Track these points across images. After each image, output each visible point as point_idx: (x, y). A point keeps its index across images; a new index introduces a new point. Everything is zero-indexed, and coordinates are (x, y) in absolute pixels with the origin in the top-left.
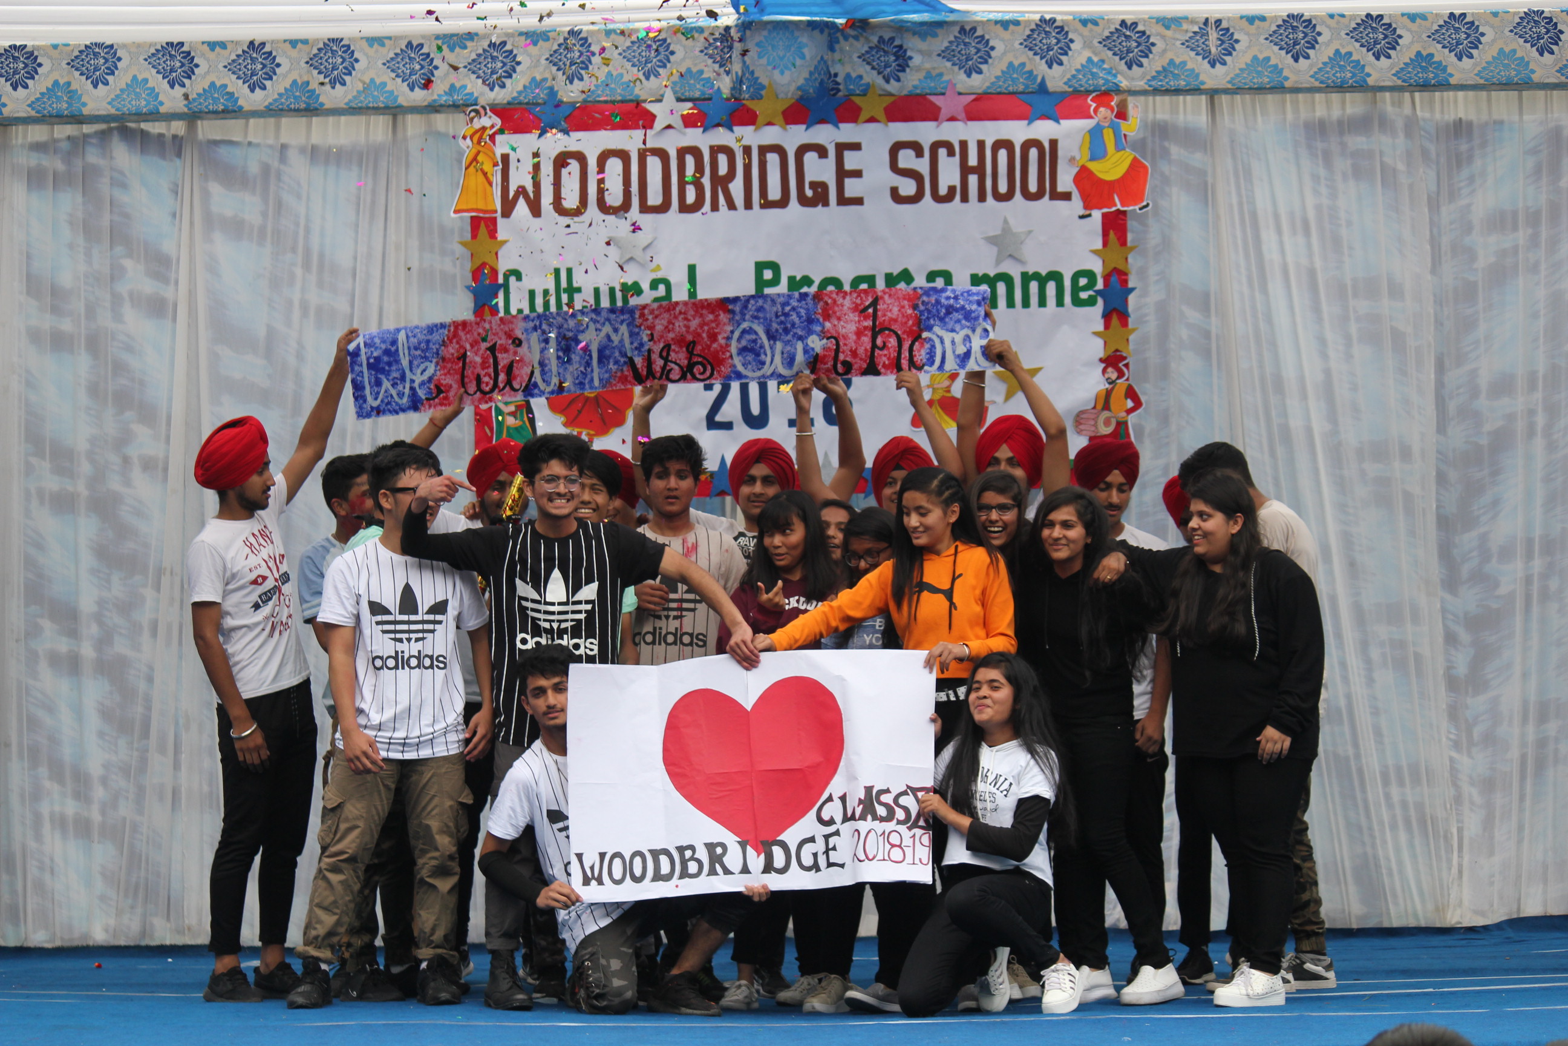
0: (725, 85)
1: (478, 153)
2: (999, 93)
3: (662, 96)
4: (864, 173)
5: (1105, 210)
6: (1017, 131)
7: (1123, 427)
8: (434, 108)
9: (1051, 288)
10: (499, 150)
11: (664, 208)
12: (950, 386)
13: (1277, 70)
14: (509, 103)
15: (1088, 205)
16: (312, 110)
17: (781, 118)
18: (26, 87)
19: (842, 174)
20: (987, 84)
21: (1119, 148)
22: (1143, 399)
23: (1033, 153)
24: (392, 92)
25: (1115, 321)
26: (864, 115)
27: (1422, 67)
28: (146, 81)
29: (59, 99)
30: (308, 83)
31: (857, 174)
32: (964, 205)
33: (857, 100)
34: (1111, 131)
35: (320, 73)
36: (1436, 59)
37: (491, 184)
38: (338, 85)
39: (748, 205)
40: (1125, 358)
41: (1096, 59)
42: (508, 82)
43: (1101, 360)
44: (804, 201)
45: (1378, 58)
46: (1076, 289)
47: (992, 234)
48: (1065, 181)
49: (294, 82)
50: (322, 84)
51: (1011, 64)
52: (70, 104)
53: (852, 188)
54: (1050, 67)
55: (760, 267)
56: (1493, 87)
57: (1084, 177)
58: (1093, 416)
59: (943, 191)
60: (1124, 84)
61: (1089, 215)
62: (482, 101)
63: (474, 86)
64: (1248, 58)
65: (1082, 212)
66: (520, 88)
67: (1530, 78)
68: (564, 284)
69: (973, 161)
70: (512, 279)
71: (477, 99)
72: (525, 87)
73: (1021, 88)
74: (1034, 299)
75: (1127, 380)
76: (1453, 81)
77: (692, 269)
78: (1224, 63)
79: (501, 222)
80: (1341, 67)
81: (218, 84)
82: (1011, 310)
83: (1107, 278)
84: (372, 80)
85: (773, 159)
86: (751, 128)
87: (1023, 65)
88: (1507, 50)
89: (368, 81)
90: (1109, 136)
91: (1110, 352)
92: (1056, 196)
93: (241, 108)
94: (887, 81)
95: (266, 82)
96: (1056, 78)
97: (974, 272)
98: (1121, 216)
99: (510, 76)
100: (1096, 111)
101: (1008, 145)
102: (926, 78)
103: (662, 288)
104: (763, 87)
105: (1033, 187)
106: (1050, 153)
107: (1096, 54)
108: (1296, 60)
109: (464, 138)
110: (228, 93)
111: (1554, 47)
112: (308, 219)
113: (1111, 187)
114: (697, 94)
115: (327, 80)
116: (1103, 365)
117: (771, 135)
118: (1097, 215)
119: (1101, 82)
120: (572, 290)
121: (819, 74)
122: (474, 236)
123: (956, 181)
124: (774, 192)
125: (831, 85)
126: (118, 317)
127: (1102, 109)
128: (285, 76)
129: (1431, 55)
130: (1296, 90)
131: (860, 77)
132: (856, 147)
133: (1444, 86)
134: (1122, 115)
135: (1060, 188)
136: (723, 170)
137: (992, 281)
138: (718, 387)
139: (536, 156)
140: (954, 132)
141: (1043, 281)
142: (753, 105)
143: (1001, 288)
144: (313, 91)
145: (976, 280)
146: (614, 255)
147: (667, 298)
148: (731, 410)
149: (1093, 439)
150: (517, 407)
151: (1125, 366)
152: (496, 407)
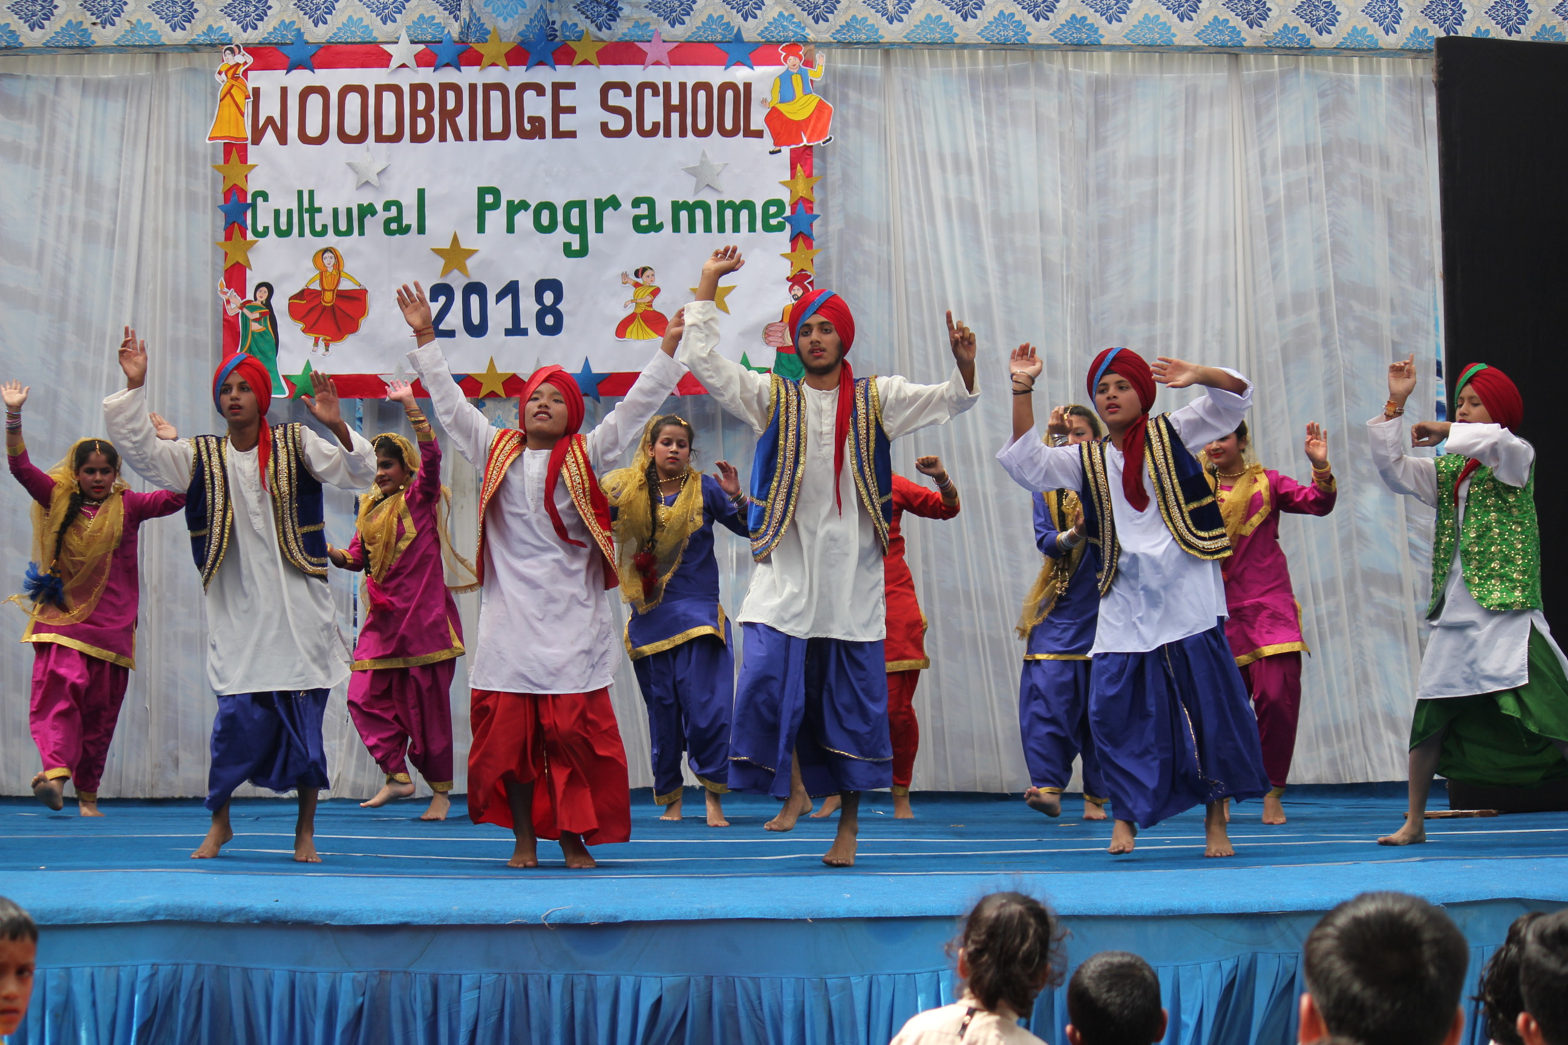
0: (454, 29)
1: (233, 86)
2: (700, 42)
3: (398, 38)
4: (578, 110)
5: (793, 146)
6: (715, 75)
8: (193, 47)
9: (744, 215)
10: (251, 85)
11: (397, 138)
12: (652, 301)
13: (948, 27)
14: (260, 43)
15: (779, 141)
16: (85, 48)
17: (503, 60)
19: (558, 110)
20: (689, 34)
21: (806, 92)
23: (730, 94)
24: (156, 32)
25: (801, 243)
26: (578, 58)
27: (1076, 28)
30: (81, 23)
31: (572, 110)
32: (667, 139)
33: (572, 44)
34: (799, 76)
35: (92, 14)
36: (1089, 21)
37: (242, 114)
38: (108, 25)
39: (473, 137)
40: (810, 277)
41: (786, 14)
42: (260, 24)
43: (788, 279)
44: (523, 134)
45: (1037, 20)
46: (766, 216)
47: (691, 165)
48: (758, 121)
49: (70, 22)
50: (94, 24)
51: (710, 16)
53: (566, 122)
54: (746, 19)
55: (482, 192)
56: (1139, 49)
57: (774, 117)
58: (780, 329)
59: (648, 126)
60: (811, 36)
61: (779, 151)
63: (231, 28)
64: (922, 16)
65: (773, 148)
66: (271, 29)
67: (1171, 41)
68: (306, 205)
69: (675, 100)
70: (260, 200)
71: (231, 39)
72: (275, 28)
73: (719, 38)
74: (729, 225)
76: (1103, 41)
77: (421, 193)
78: (901, 20)
79: (251, 148)
80: (1004, 26)
82: (708, 234)
83: (794, 207)
84: (139, 21)
85: (496, 96)
86: (477, 68)
87: (722, 17)
88: (1151, 15)
89: (134, 22)
90: (797, 81)
91: (796, 272)
92: (749, 133)
94: (600, 29)
95: (44, 22)
96: (751, 31)
97: (675, 199)
98: (808, 151)
99: (262, 19)
100: (786, 59)
101: (706, 87)
102: (634, 26)
103: (394, 210)
104: (488, 32)
105: (729, 125)
106: (744, 95)
107: (786, 10)
108: (965, 19)
109: (220, 73)
110: (11, 31)
111: (1193, 14)
112: (78, 145)
113: (799, 126)
114: (429, 38)
115: (99, 21)
116: (790, 282)
117: (494, 75)
118: (786, 151)
120: (314, 210)
121: (539, 21)
122: (227, 160)
123: (660, 118)
124: (496, 126)
125: (549, 32)
127: (791, 57)
128: (62, 17)
129: (1084, 18)
130: (964, 46)
131: (576, 25)
132: (571, 86)
133: (1095, 46)
134: (809, 63)
135: (753, 127)
136: (451, 105)
137: (691, 208)
138: (442, 299)
139: (284, 91)
140: (658, 74)
141: (737, 209)
142: (478, 47)
143: (699, 214)
144: (86, 30)
145: (677, 207)
146: (351, 180)
147: (399, 219)
148: (454, 319)
149: (780, 350)
150: (261, 314)
151: (811, 283)
152: (243, 314)
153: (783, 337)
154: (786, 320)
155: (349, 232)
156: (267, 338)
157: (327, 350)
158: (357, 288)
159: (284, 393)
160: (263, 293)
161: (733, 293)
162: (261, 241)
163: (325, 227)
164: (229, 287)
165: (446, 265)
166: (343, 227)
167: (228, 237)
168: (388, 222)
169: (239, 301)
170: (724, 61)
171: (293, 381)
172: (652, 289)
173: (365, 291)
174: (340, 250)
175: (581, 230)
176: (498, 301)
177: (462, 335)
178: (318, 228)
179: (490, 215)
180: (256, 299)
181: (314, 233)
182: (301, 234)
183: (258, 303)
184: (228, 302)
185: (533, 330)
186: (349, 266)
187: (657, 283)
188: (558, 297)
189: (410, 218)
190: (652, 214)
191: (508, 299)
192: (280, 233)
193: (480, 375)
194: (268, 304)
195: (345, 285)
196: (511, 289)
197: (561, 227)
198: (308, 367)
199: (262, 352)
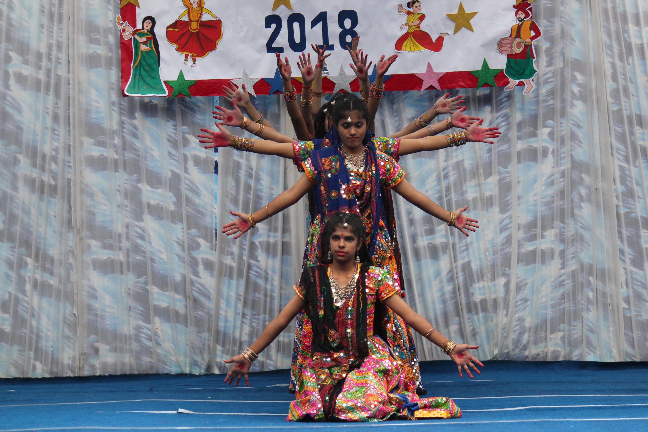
7: (529, 48)
12: (419, 24)
22: (541, 29)
40: (530, 5)
43: (514, 7)
58: (510, 42)
75: (531, 18)
91: (520, 2)
116: (515, 10)
138: (274, 26)
148: (282, 40)
149: (510, 57)
150: (147, 38)
151: (530, 9)
152: (135, 39)
153: (511, 48)
154: (514, 36)
156: (152, 55)
157: (194, 63)
158: (215, 19)
159: (165, 93)
160: (148, 25)
161: (476, 17)
164: (124, 20)
165: (275, 2)
169: (131, 29)
171: (171, 84)
172: (420, 15)
173: (219, 22)
176: (312, 27)
177: (289, 51)
180: (143, 28)
183: (145, 31)
184: (124, 30)
185: (338, 46)
187: (423, 11)
188: (355, 23)
191: (319, 26)
194: (152, 31)
195: (206, 17)
196: (322, 18)
198: (181, 75)
199: (149, 65)
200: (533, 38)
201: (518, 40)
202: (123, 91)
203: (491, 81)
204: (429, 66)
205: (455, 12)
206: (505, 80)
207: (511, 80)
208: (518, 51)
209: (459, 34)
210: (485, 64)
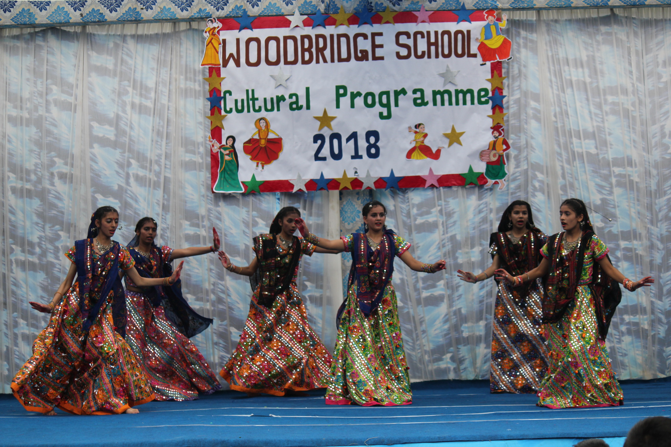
0: (322, 8)
1: (212, 39)
2: (444, 10)
3: (294, 13)
4: (384, 46)
5: (492, 61)
6: (452, 27)
7: (502, 157)
8: (192, 19)
9: (468, 96)
10: (221, 38)
11: (295, 62)
12: (423, 140)
14: (225, 17)
15: (485, 59)
16: (138, 21)
17: (347, 22)
18: (10, 11)
19: (374, 46)
20: (439, 6)
21: (498, 34)
22: (510, 145)
23: (460, 36)
24: (173, 12)
25: (497, 110)
26: (384, 21)
28: (63, 8)
29: (25, 17)
30: (136, 8)
31: (381, 46)
32: (429, 60)
33: (381, 14)
34: (494, 26)
35: (141, 4)
37: (218, 52)
38: (149, 9)
39: (333, 61)
40: (502, 127)
42: (225, 7)
43: (491, 128)
44: (357, 59)
46: (479, 97)
47: (441, 72)
49: (130, 8)
50: (142, 9)
52: (30, 19)
53: (379, 53)
55: (338, 88)
57: (482, 47)
58: (488, 153)
59: (419, 53)
60: (500, 6)
61: (485, 64)
62: (214, 16)
63: (210, 9)
65: (482, 63)
66: (230, 10)
68: (250, 96)
69: (433, 40)
70: (227, 95)
72: (233, 9)
73: (454, 8)
74: (461, 102)
75: (503, 136)
76: (646, 3)
77: (308, 89)
81: (96, 9)
82: (451, 106)
83: (493, 92)
84: (164, 7)
85: (343, 40)
86: (333, 27)
89: (162, 7)
90: (493, 29)
91: (495, 124)
92: (470, 55)
93: (106, 20)
94: (394, 5)
95: (117, 8)
96: (469, 4)
97: (434, 89)
99: (226, 5)
100: (487, 17)
101: (448, 33)
102: (411, 4)
103: (294, 99)
104: (339, 9)
105: (460, 52)
106: (467, 36)
109: (206, 32)
110: (100, 13)
113: (494, 51)
114: (309, 12)
115: (144, 7)
116: (492, 130)
117: (342, 29)
118: (488, 64)
119: (490, 5)
120: (254, 99)
121: (364, 2)
122: (210, 76)
123: (425, 49)
124: (344, 55)
125: (369, 8)
126: (48, 111)
127: (490, 17)
128: (126, 5)
130: (577, 8)
131: (382, 4)
132: (380, 34)
133: (643, 5)
134: (499, 19)
135: (472, 52)
136: (321, 45)
137: (442, 94)
138: (319, 142)
139: (238, 40)
140: (424, 27)
141: (465, 93)
142: (334, 16)
143: (446, 96)
144: (138, 12)
145: (435, 93)
146: (273, 83)
147: (297, 102)
148: (326, 152)
149: (488, 163)
150: (230, 151)
151: (502, 130)
152: (221, 152)
153: (489, 157)
154: (491, 148)
155: (272, 110)
156: (233, 163)
157: (263, 169)
158: (277, 137)
159: (242, 190)
160: (230, 141)
161: (464, 135)
162: (229, 115)
163: (260, 107)
164: (213, 138)
165: (321, 125)
166: (269, 107)
167: (212, 114)
168: (291, 104)
169: (219, 145)
170: (457, 20)
171: (246, 184)
172: (424, 134)
173: (281, 139)
174: (268, 119)
175: (388, 106)
176: (347, 142)
177: (330, 160)
178: (257, 108)
179: (342, 99)
180: (227, 144)
181: (255, 110)
182: (249, 111)
183: (228, 146)
184: (213, 146)
185: (365, 156)
186: (273, 127)
187: (426, 131)
188: (377, 139)
189: (302, 102)
190: (422, 97)
191: (352, 141)
192: (238, 111)
193: (339, 179)
194: (233, 146)
195: (271, 136)
196: (354, 136)
197: (377, 105)
198: (254, 177)
199: (230, 170)
200: (504, 150)
201: (494, 152)
202: (212, 189)
203: (475, 180)
204: (431, 170)
205: (449, 131)
206: (485, 180)
207: (489, 180)
208: (494, 159)
209: (452, 147)
210: (471, 169)
